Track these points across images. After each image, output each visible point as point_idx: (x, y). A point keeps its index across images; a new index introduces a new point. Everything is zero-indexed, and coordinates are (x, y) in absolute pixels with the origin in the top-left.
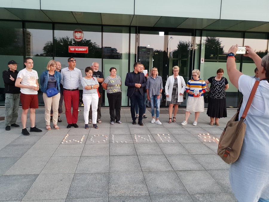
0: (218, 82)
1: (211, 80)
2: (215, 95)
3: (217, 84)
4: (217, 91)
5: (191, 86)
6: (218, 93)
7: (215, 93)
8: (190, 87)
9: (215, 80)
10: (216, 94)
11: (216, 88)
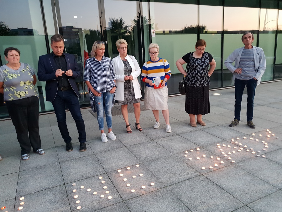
0: (199, 60)
1: (187, 58)
2: (196, 81)
3: (198, 63)
4: (199, 74)
5: (149, 71)
6: (201, 77)
7: (196, 78)
8: (147, 73)
9: (194, 58)
10: (198, 79)
11: (198, 70)
